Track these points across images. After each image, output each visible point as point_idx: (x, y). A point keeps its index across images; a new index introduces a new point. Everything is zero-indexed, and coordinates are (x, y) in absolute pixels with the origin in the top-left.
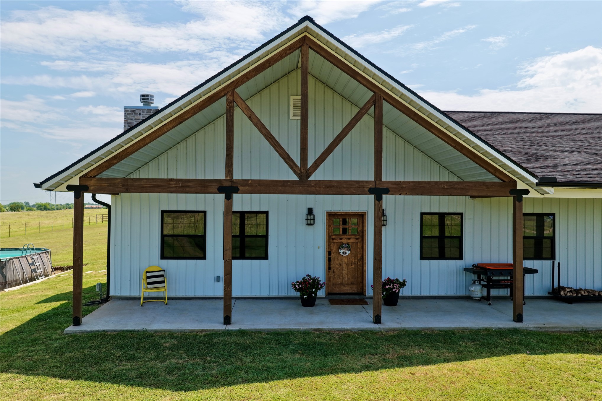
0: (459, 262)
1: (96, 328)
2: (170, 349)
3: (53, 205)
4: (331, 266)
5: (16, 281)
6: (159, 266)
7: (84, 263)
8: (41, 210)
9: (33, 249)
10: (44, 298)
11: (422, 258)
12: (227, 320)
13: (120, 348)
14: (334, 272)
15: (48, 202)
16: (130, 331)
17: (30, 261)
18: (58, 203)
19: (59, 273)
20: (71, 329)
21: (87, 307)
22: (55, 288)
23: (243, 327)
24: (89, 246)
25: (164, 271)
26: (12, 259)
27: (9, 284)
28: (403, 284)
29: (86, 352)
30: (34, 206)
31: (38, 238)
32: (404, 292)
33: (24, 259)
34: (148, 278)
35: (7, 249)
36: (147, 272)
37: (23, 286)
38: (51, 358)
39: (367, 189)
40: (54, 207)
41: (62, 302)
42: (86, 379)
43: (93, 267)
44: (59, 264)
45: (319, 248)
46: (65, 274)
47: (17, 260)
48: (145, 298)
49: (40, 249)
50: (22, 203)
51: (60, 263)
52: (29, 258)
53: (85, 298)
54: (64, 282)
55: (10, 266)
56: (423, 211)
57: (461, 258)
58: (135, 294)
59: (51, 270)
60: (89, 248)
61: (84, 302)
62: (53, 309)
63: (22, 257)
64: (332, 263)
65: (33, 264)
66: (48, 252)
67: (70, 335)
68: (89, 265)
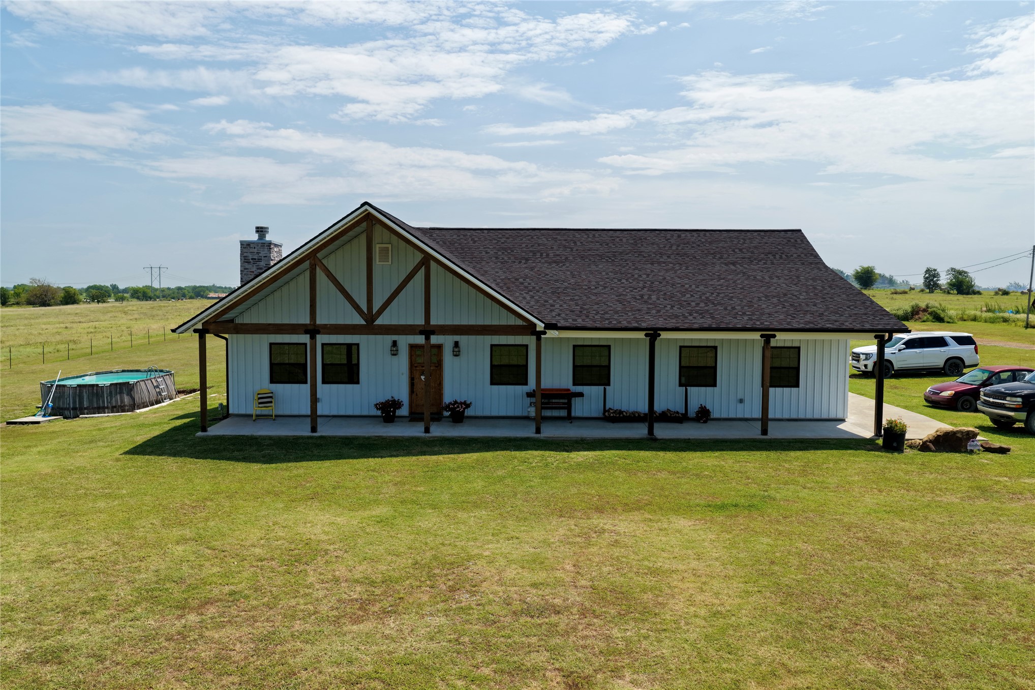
0: (524, 387)
1: (218, 434)
2: (267, 445)
3: (156, 290)
4: (415, 390)
5: (144, 403)
6: (269, 389)
7: (208, 385)
8: (138, 298)
9: (156, 371)
10: (175, 417)
11: (492, 383)
12: (314, 429)
13: (234, 445)
14: (417, 395)
15: (148, 285)
16: (242, 436)
17: (155, 384)
18: (164, 285)
19: (183, 396)
20: (200, 434)
21: (211, 422)
22: (182, 409)
23: (324, 434)
24: (213, 365)
25: (272, 393)
26: (138, 382)
27: (138, 406)
28: (468, 406)
29: (211, 446)
30: (125, 291)
31: (149, 353)
32: (469, 412)
33: (149, 381)
34: (259, 398)
35: (128, 371)
36: (258, 394)
37: (150, 408)
38: (188, 449)
39: (418, 331)
40: (158, 293)
41: (191, 419)
42: (211, 459)
43: (217, 390)
44: (181, 386)
45: (403, 374)
46: (190, 397)
47: (143, 382)
48: (257, 416)
49: (161, 371)
50: (107, 287)
51: (184, 386)
52: (153, 380)
53: (210, 416)
54: (190, 404)
55: (137, 389)
56: (493, 343)
57: (526, 384)
58: (249, 412)
59: (175, 393)
60: (213, 367)
61: (209, 418)
62: (185, 423)
63: (148, 380)
64: (415, 387)
65: (158, 387)
66: (171, 374)
67: (200, 438)
68: (214, 388)
